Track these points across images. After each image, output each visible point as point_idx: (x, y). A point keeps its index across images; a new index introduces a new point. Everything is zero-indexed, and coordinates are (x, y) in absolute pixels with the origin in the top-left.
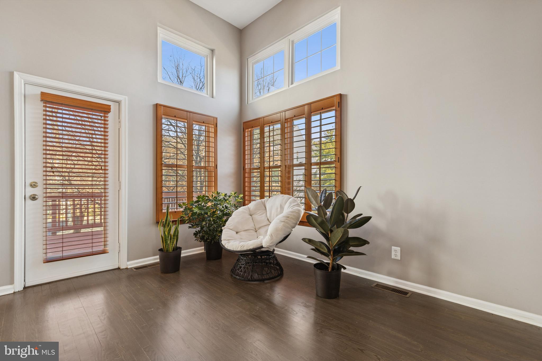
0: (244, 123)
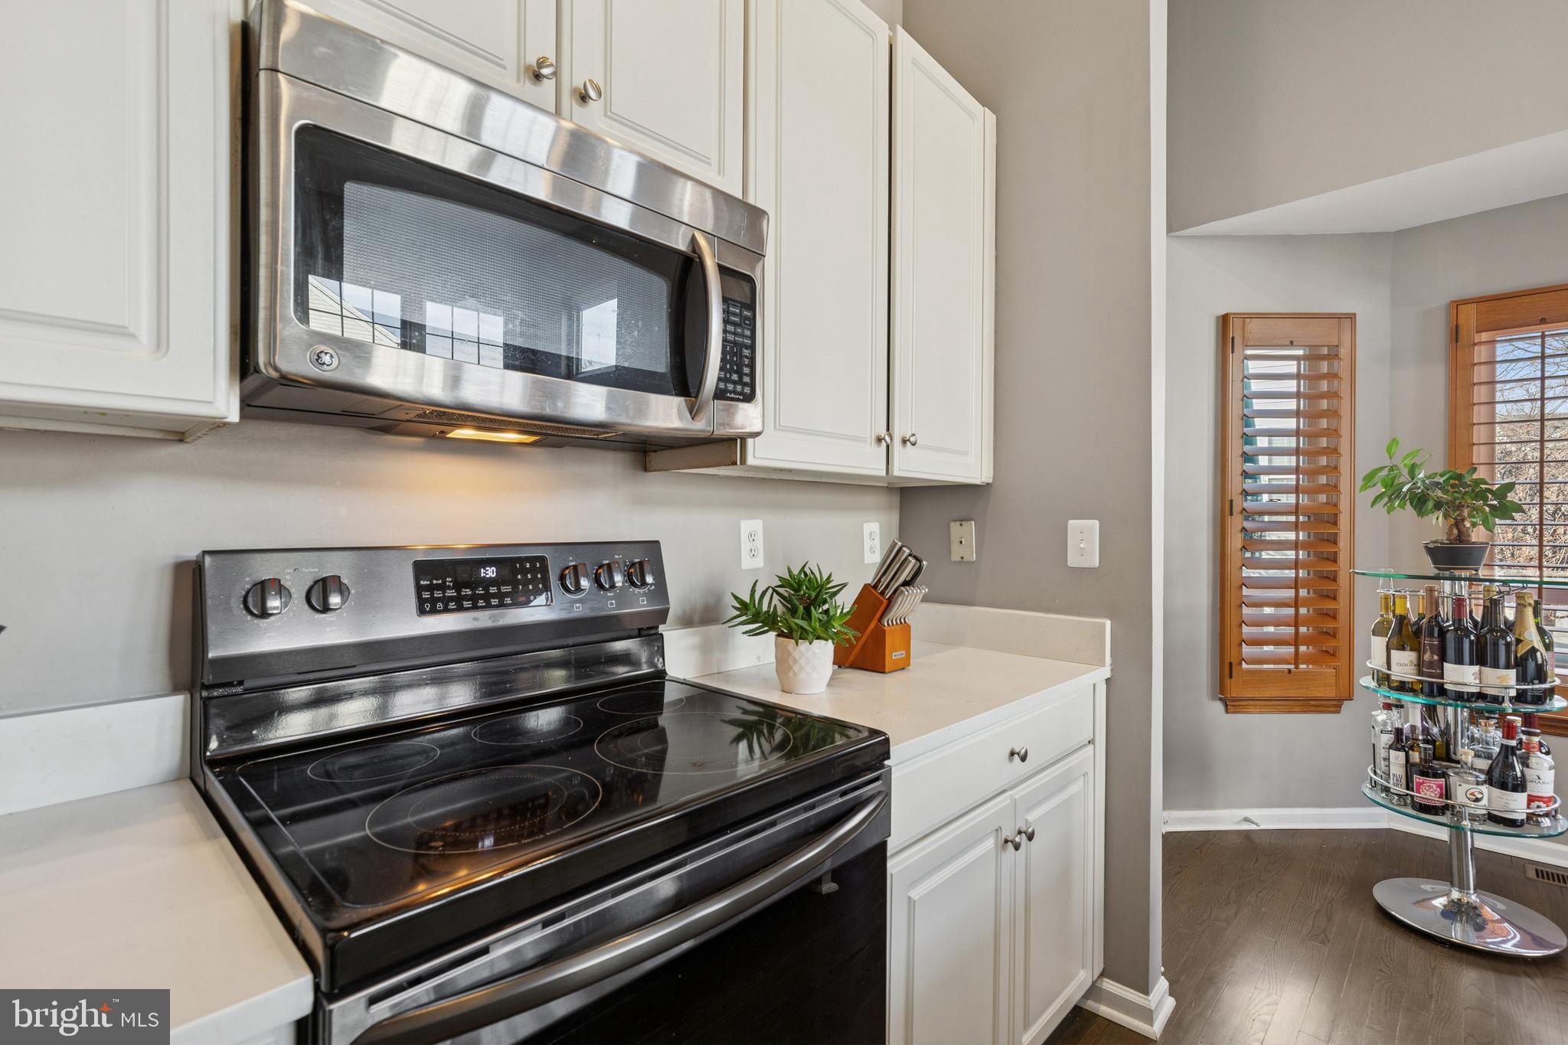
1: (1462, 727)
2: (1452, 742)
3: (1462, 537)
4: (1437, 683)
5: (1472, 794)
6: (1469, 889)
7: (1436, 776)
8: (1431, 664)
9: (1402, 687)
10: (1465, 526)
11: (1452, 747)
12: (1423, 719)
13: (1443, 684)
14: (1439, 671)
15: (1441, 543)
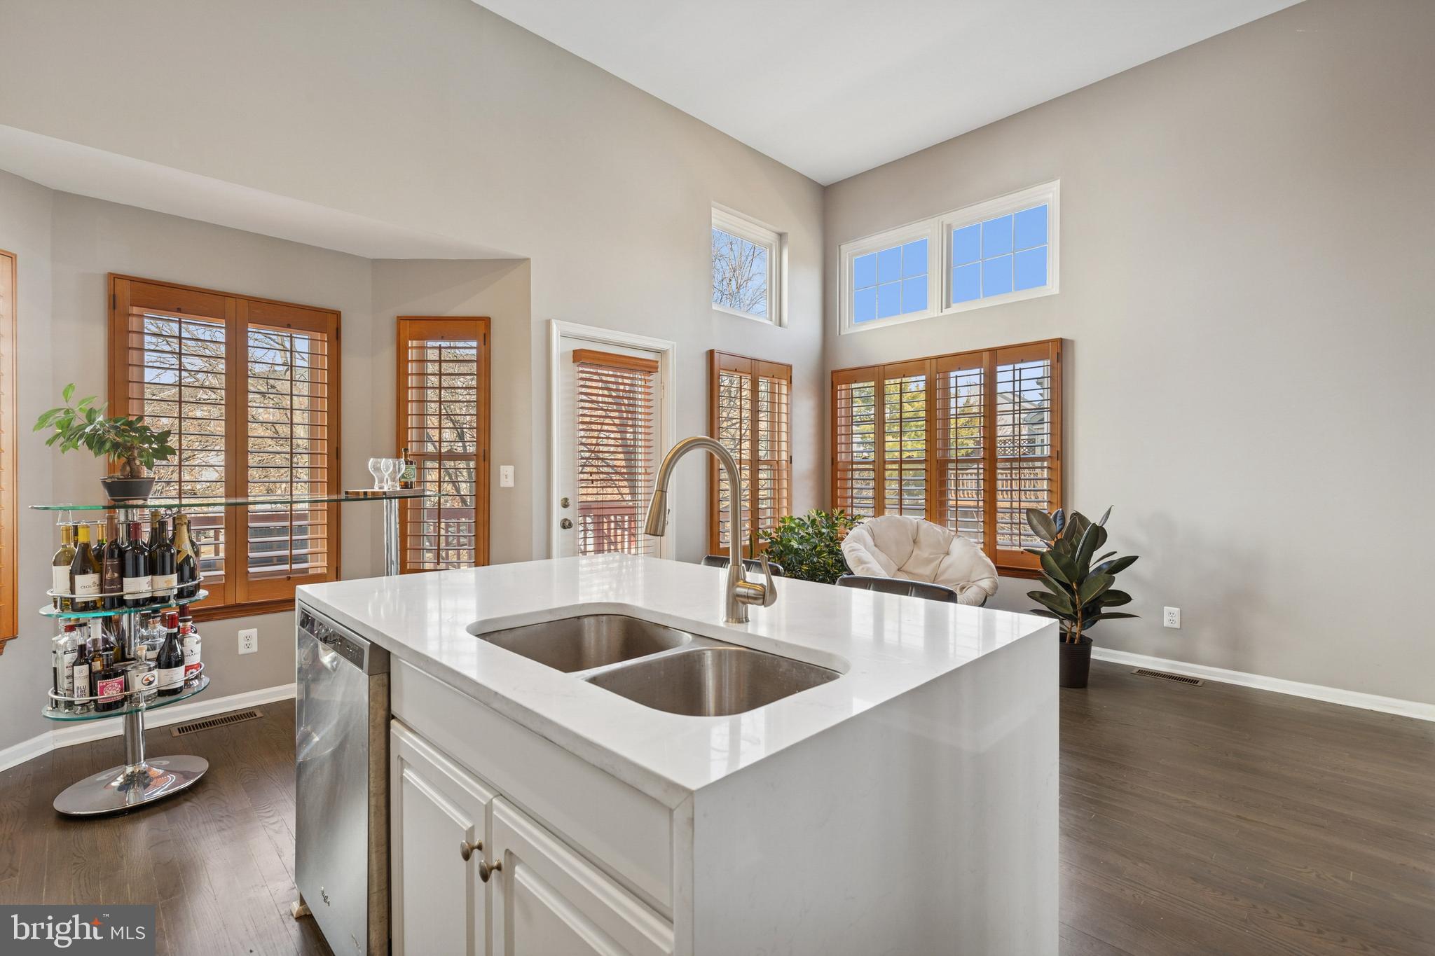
0: (833, 372)
1: (135, 629)
2: (127, 645)
3: (134, 474)
4: (118, 596)
5: (147, 680)
6: (140, 760)
7: (117, 675)
8: (112, 582)
9: (87, 607)
10: (135, 464)
11: (126, 649)
12: (104, 632)
13: (122, 596)
14: (119, 586)
15: (118, 479)
